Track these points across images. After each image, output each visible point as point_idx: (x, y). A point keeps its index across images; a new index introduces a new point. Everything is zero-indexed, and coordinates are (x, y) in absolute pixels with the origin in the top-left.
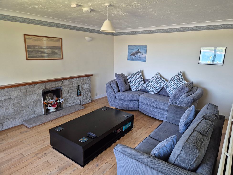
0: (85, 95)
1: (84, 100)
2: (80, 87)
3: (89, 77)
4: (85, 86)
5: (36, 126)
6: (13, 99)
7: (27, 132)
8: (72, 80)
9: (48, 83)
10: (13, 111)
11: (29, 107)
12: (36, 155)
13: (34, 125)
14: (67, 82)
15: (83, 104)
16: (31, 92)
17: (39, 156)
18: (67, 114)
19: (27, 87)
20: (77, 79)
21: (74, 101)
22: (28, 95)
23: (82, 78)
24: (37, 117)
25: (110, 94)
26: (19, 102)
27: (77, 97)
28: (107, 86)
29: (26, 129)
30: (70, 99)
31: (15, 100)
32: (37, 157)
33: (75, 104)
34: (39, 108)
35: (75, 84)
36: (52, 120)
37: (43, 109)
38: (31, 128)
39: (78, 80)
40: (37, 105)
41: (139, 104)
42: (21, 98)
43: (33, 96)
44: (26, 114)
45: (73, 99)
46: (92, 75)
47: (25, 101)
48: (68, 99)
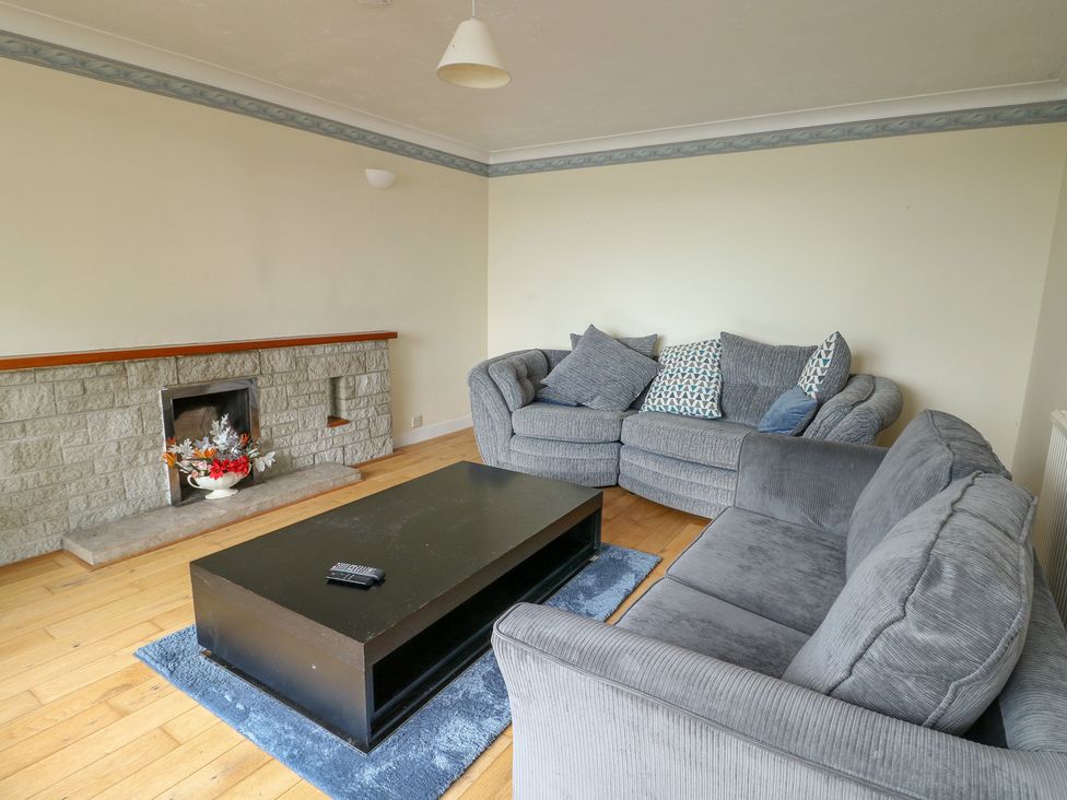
0: (365, 421)
1: (358, 446)
2: (342, 384)
3: (382, 344)
4: (364, 380)
5: (124, 558)
6: (17, 428)
7: (78, 583)
8: (306, 350)
9: (188, 359)
10: (16, 487)
11: (98, 466)
12: (105, 698)
13: (116, 552)
14: (280, 359)
15: (356, 461)
16: (107, 400)
17: (123, 700)
18: (278, 502)
19: (86, 372)
20: (328, 348)
21: (314, 449)
22: (91, 410)
23: (349, 347)
24: (137, 514)
25: (490, 416)
26: (48, 444)
27: (328, 431)
28: (472, 379)
29: (80, 570)
30: (296, 439)
31: (24, 429)
32: (113, 708)
33: (317, 462)
34: (147, 474)
35: (320, 370)
36: (207, 532)
37: (167, 481)
38: (102, 566)
39: (329, 354)
40: (136, 457)
41: (619, 457)
42: (56, 422)
43: (116, 415)
44: (81, 499)
45: (308, 436)
46: (394, 335)
47: (78, 440)
48: (288, 438)
